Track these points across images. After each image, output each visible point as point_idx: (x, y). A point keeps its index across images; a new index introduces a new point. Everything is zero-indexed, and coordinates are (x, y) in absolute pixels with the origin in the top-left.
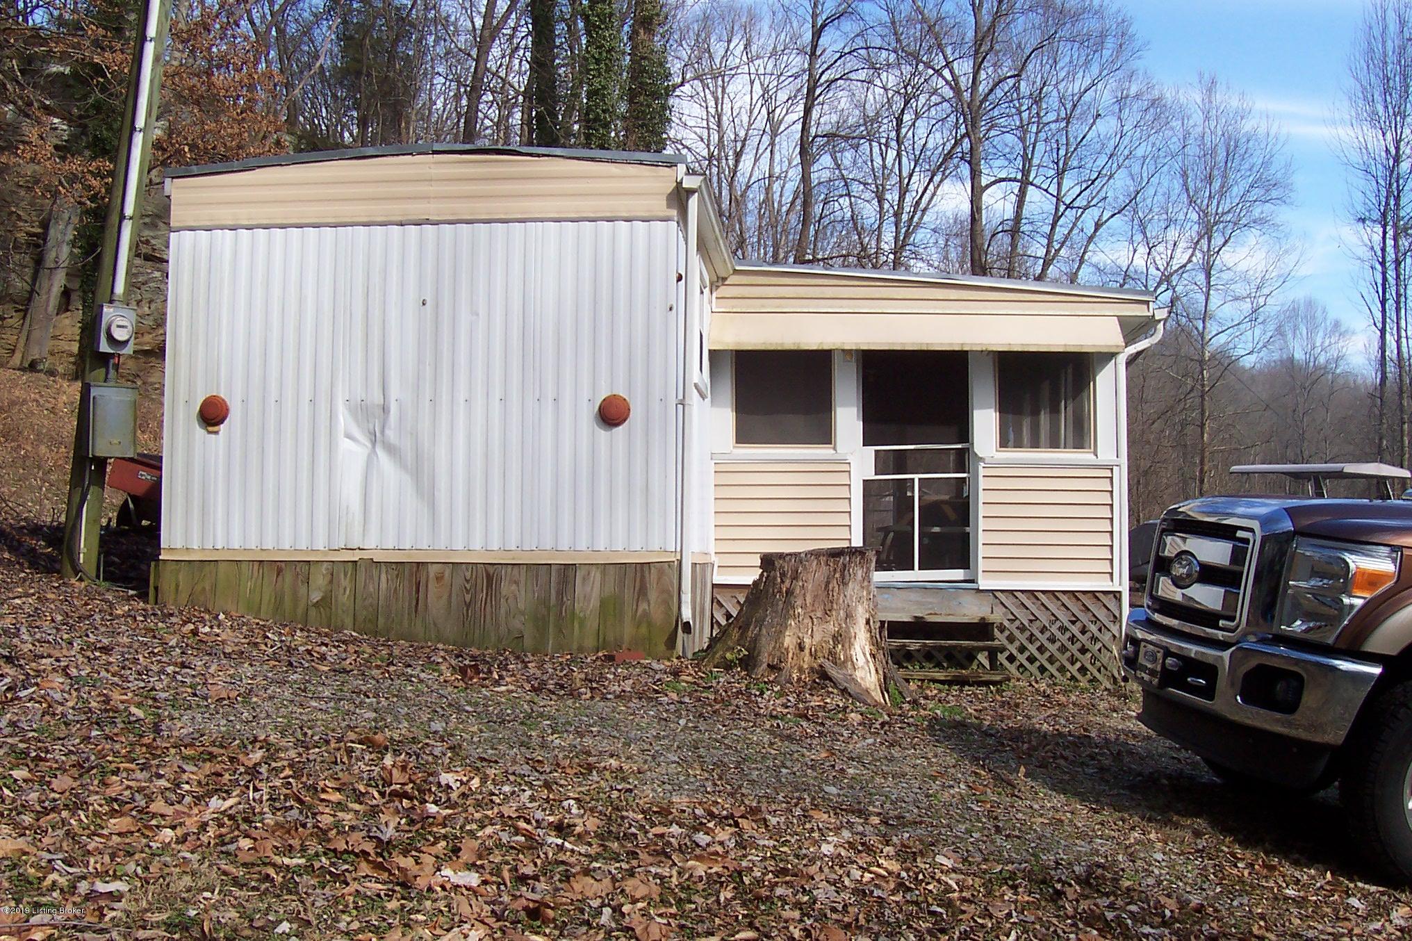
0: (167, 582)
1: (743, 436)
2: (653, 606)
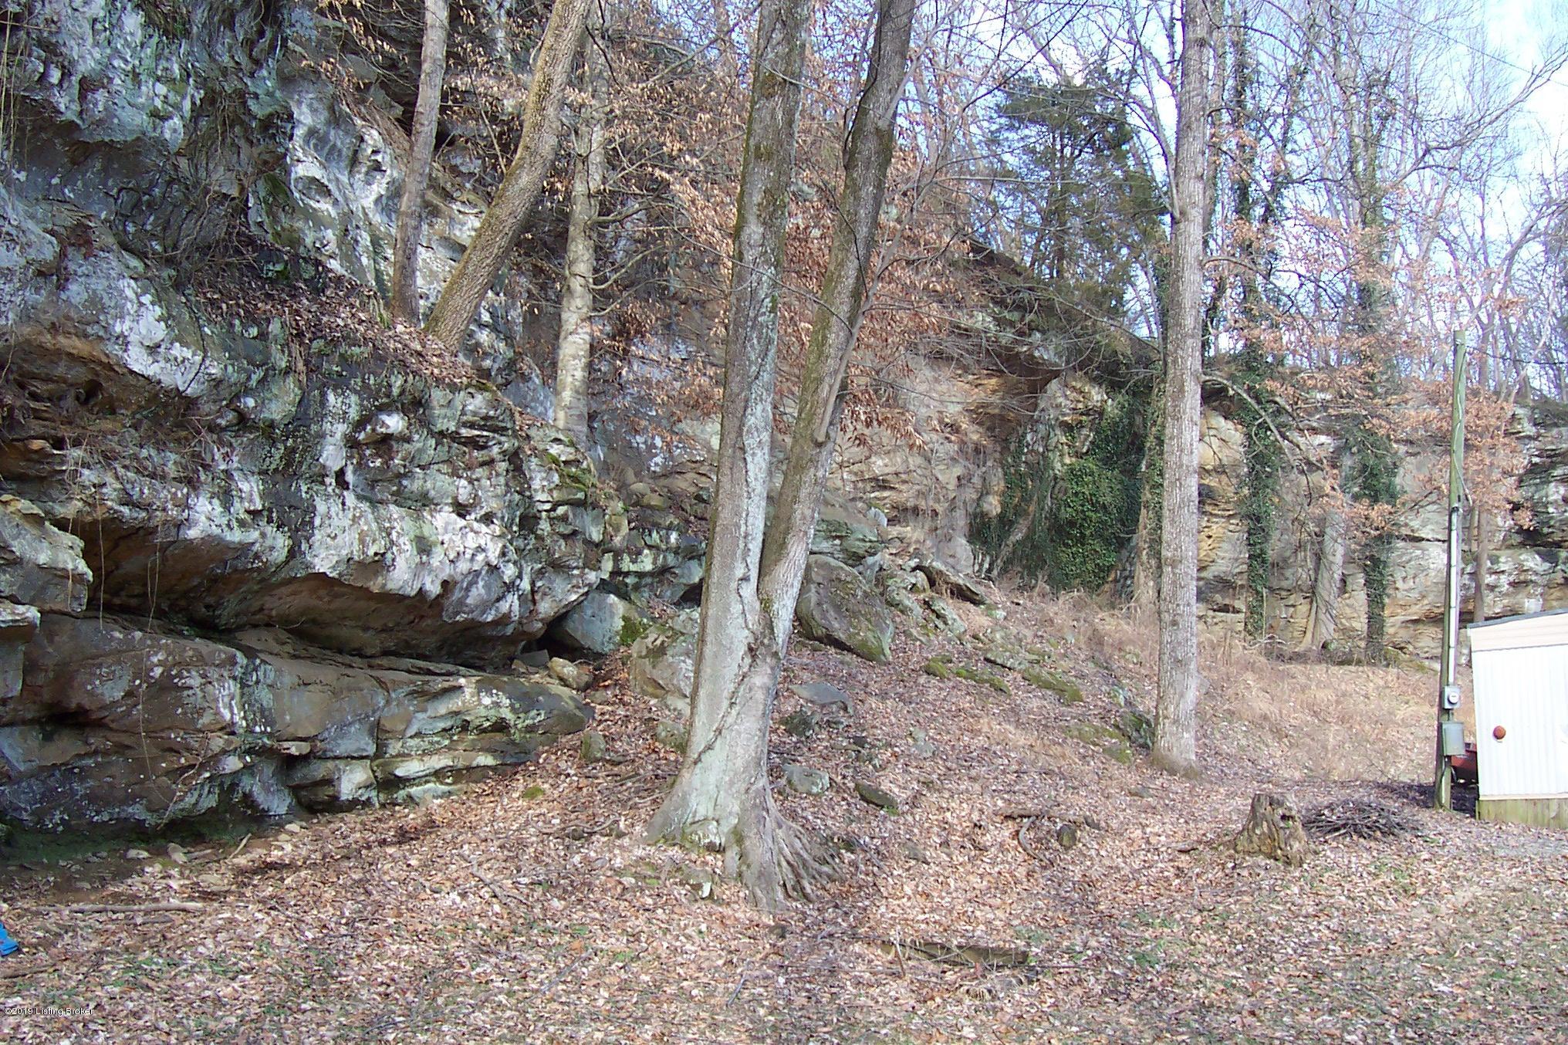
0: (1483, 809)
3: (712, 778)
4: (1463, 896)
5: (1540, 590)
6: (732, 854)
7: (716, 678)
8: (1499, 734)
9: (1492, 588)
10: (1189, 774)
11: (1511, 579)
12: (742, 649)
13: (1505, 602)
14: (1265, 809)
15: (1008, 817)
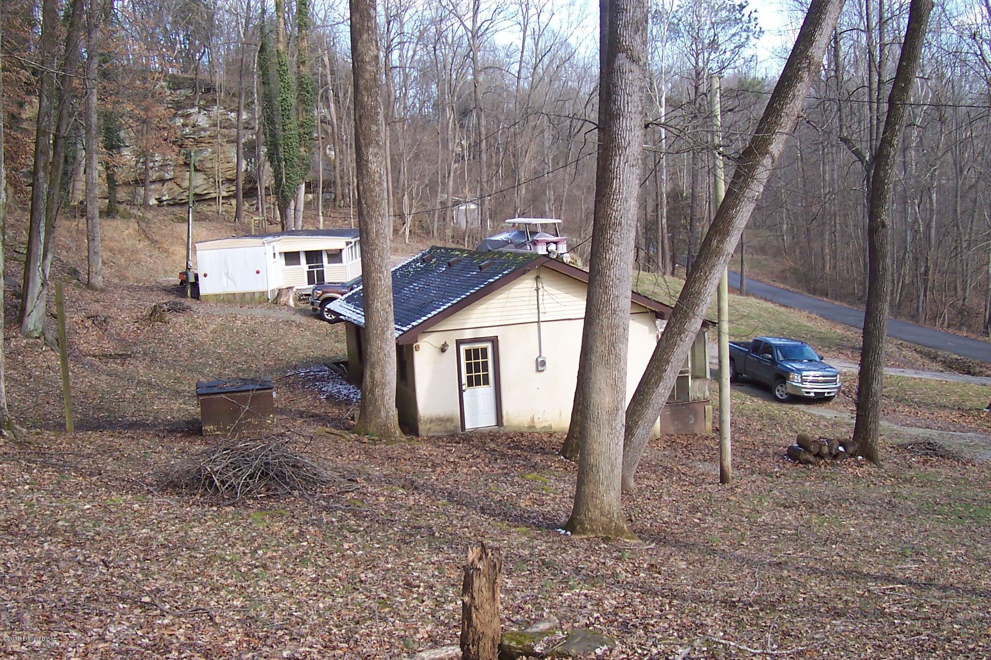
0: (201, 298)
1: (287, 264)
2: (265, 297)
3: (33, 319)
4: (212, 327)
5: (172, 168)
6: (42, 338)
7: (33, 293)
8: (205, 275)
9: (152, 168)
10: (102, 290)
11: (160, 164)
12: (40, 285)
13: (157, 174)
14: (158, 309)
15: (89, 318)
